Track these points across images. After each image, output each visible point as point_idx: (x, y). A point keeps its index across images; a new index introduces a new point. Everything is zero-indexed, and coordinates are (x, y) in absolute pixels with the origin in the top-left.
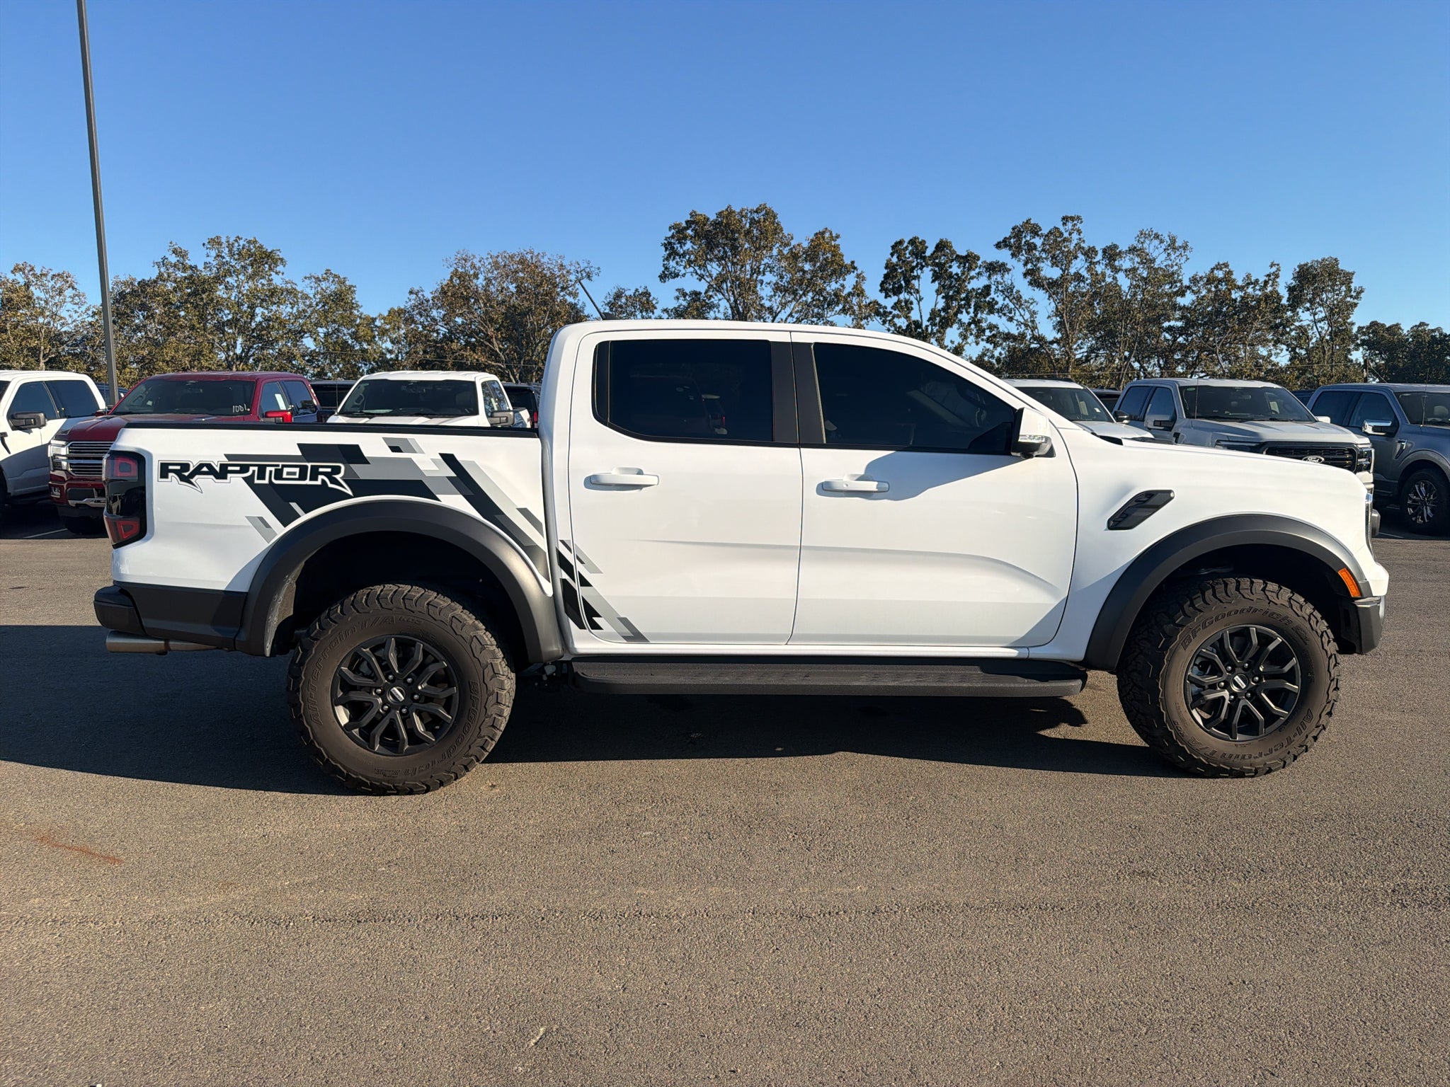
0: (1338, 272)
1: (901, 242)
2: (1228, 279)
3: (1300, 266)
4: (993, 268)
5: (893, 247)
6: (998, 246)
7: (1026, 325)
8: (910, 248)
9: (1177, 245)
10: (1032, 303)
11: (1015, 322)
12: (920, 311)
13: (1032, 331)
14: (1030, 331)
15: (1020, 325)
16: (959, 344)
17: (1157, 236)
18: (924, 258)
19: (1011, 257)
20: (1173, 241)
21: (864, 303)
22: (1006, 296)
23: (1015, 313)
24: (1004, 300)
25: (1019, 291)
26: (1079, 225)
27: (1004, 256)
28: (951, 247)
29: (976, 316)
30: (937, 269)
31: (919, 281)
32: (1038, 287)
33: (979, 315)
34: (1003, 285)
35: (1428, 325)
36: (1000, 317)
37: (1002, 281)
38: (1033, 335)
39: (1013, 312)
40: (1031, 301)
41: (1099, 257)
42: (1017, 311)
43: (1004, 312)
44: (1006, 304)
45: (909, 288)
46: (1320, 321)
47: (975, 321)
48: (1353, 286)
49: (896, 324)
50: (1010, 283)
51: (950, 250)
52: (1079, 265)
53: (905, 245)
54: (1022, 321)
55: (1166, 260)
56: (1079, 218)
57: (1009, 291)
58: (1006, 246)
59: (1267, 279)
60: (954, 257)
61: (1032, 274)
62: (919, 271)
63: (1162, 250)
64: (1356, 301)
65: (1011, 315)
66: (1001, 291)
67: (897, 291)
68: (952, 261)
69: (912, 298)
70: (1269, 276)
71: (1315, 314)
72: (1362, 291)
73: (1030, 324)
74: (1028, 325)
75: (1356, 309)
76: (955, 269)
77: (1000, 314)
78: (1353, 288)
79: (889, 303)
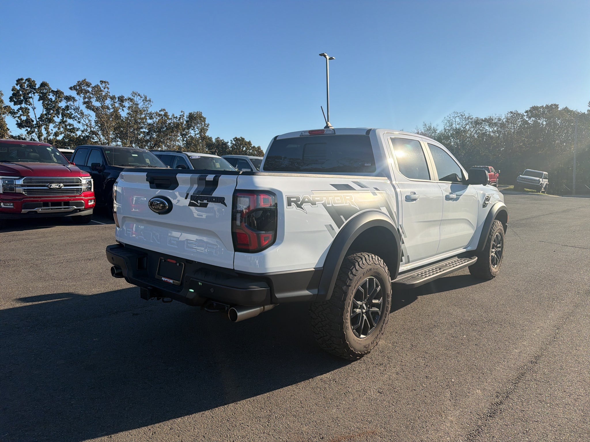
0: (202, 117)
1: (22, 79)
2: (166, 115)
3: (190, 113)
4: (68, 98)
5: (17, 81)
6: (71, 88)
7: (87, 126)
8: (27, 83)
9: (147, 99)
10: (89, 116)
11: (81, 124)
12: (35, 114)
13: (90, 128)
14: (89, 129)
15: (84, 125)
16: (56, 131)
17: (139, 95)
18: (35, 89)
19: (77, 94)
20: (146, 98)
21: (3, 106)
22: (76, 112)
23: (81, 120)
24: (75, 113)
25: (82, 110)
26: (107, 85)
27: (74, 94)
28: (49, 86)
29: (63, 119)
30: (41, 95)
31: (33, 99)
32: (90, 109)
33: (65, 119)
34: (74, 106)
35: (220, 138)
36: (74, 121)
37: (73, 105)
38: (91, 130)
39: (80, 119)
40: (88, 115)
41: (117, 100)
42: (82, 119)
43: (75, 119)
44: (76, 115)
45: (26, 101)
46: (197, 134)
47: (63, 122)
48: (206, 122)
49: (21, 119)
50: (77, 106)
51: (49, 87)
52: (108, 102)
53: (24, 81)
54: (85, 124)
55: (143, 105)
56: (107, 82)
57: (77, 109)
58: (75, 89)
59: (180, 117)
60: (51, 91)
61: (88, 103)
62: (33, 95)
63: (142, 101)
64: (207, 128)
65: (79, 121)
66: (73, 109)
67: (20, 103)
68: (50, 92)
69: (29, 107)
70: (181, 115)
71: (195, 131)
72: (209, 125)
73: (89, 125)
74: (88, 126)
75: (208, 131)
76: (51, 97)
77: (74, 119)
78: (206, 123)
79: (16, 108)
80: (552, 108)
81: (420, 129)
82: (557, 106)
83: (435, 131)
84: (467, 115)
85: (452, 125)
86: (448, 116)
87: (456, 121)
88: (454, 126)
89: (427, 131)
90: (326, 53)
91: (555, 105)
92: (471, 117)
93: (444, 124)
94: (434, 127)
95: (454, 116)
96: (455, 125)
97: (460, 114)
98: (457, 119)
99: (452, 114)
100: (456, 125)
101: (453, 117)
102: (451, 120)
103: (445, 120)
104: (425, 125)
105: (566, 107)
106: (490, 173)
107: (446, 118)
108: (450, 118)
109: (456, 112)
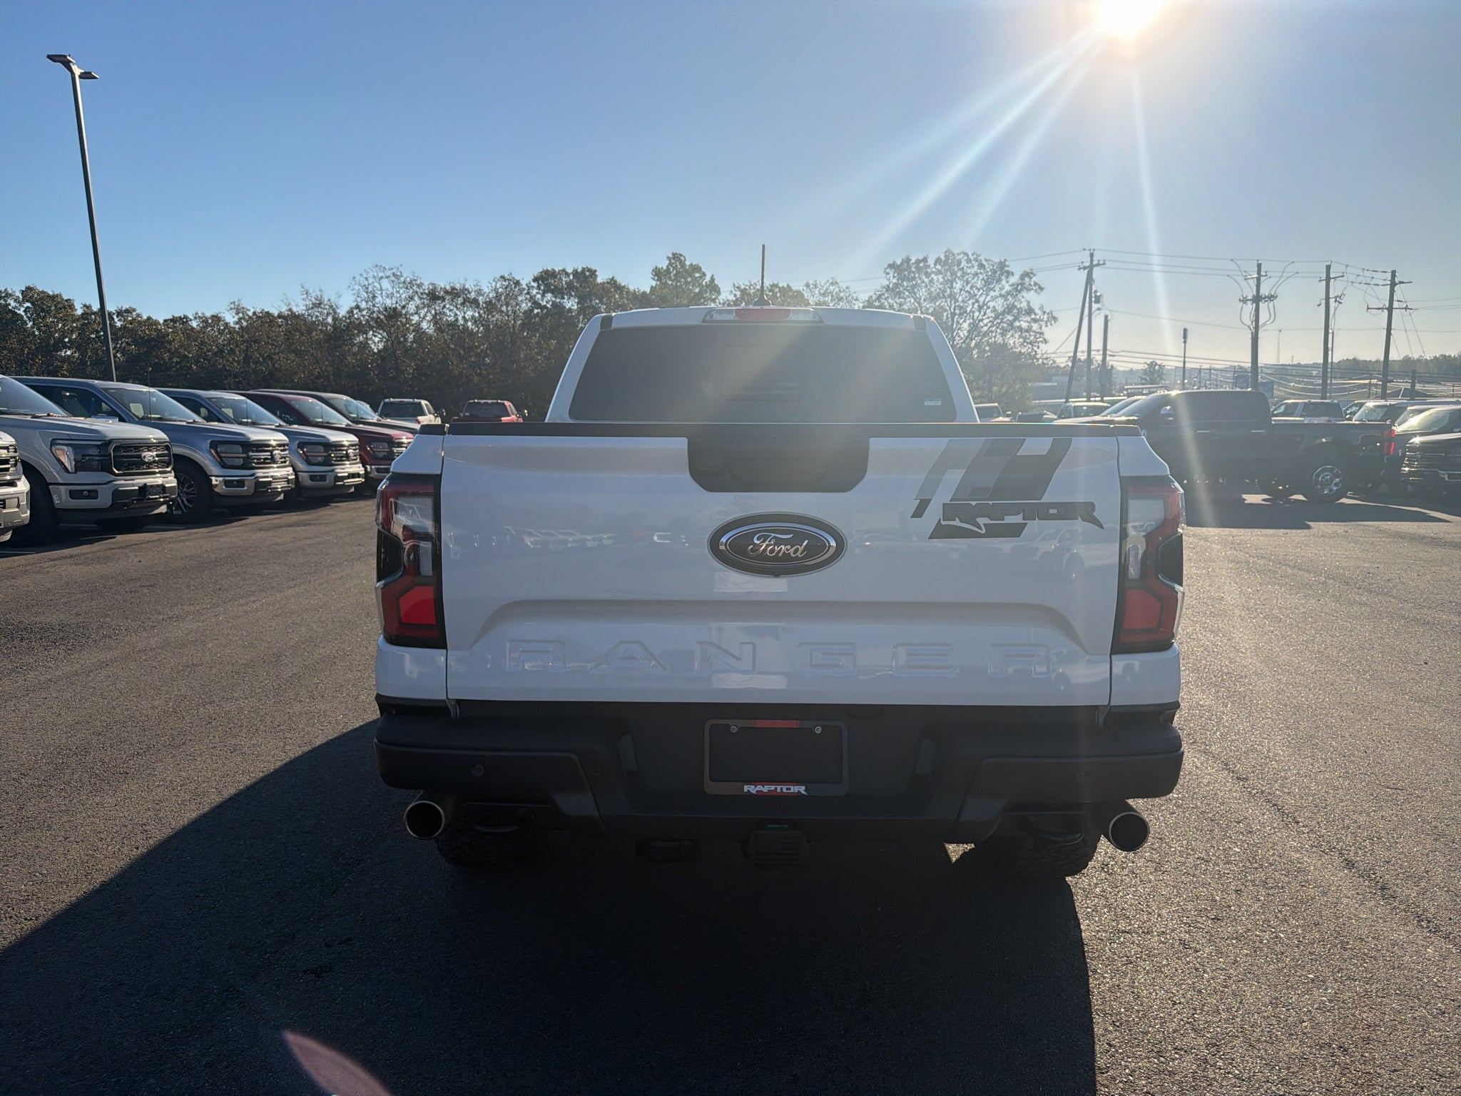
80: (585, 277)
81: (294, 301)
82: (593, 273)
83: (333, 310)
84: (407, 276)
85: (374, 297)
86: (361, 275)
87: (383, 288)
88: (379, 299)
89: (312, 308)
90: (70, 56)
91: (589, 270)
92: (418, 282)
93: (354, 294)
94: (329, 300)
95: (376, 275)
96: (382, 297)
97: (392, 271)
98: (386, 284)
99: (372, 270)
100: (384, 298)
101: (374, 277)
102: (369, 284)
103: (356, 284)
104: (307, 294)
105: (613, 277)
106: (510, 416)
107: (357, 279)
108: (366, 278)
109: (381, 266)
